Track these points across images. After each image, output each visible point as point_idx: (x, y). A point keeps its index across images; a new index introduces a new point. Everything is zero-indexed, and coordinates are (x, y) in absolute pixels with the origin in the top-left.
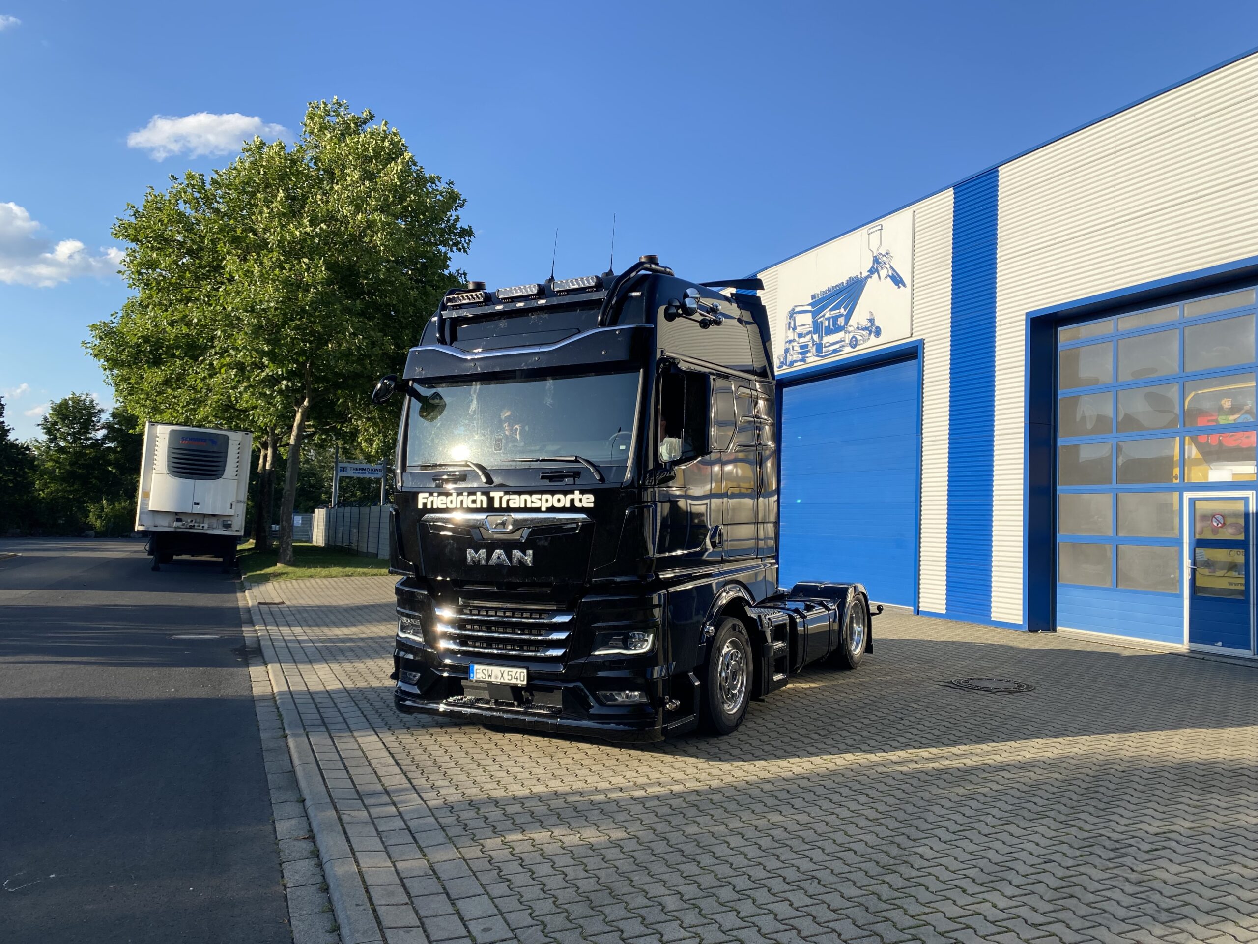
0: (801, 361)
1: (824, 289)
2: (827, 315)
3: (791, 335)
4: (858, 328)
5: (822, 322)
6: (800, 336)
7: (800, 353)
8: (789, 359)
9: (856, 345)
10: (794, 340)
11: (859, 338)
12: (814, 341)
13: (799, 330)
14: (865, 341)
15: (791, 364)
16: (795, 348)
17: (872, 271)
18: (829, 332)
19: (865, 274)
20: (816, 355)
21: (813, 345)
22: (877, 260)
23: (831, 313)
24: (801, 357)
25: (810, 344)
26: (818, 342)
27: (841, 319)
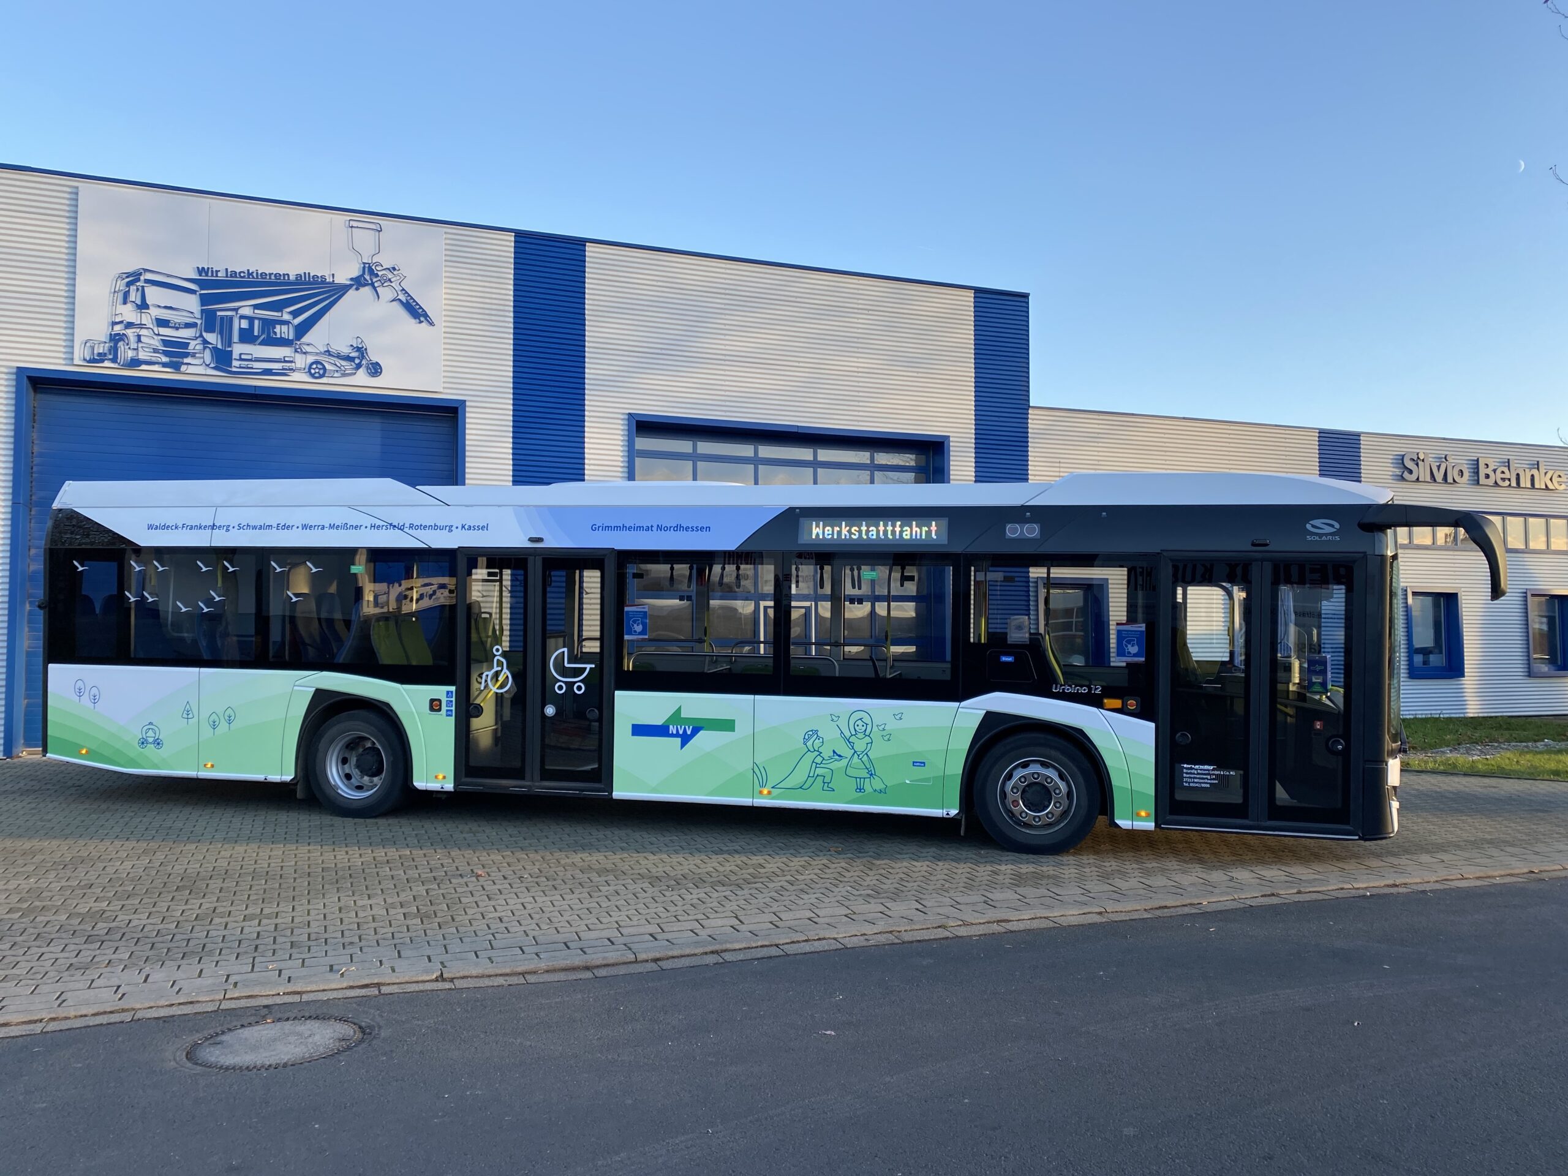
0: (164, 365)
2: (247, 311)
3: (129, 313)
4: (328, 351)
5: (231, 318)
6: (162, 323)
7: (165, 353)
8: (126, 353)
9: (321, 376)
10: (140, 326)
12: (205, 342)
13: (155, 312)
14: (344, 375)
15: (135, 363)
16: (147, 340)
17: (358, 282)
18: (247, 337)
19: (342, 279)
20: (212, 365)
21: (205, 348)
22: (370, 268)
23: (256, 311)
24: (165, 359)
25: (193, 343)
26: (219, 346)
27: (284, 328)
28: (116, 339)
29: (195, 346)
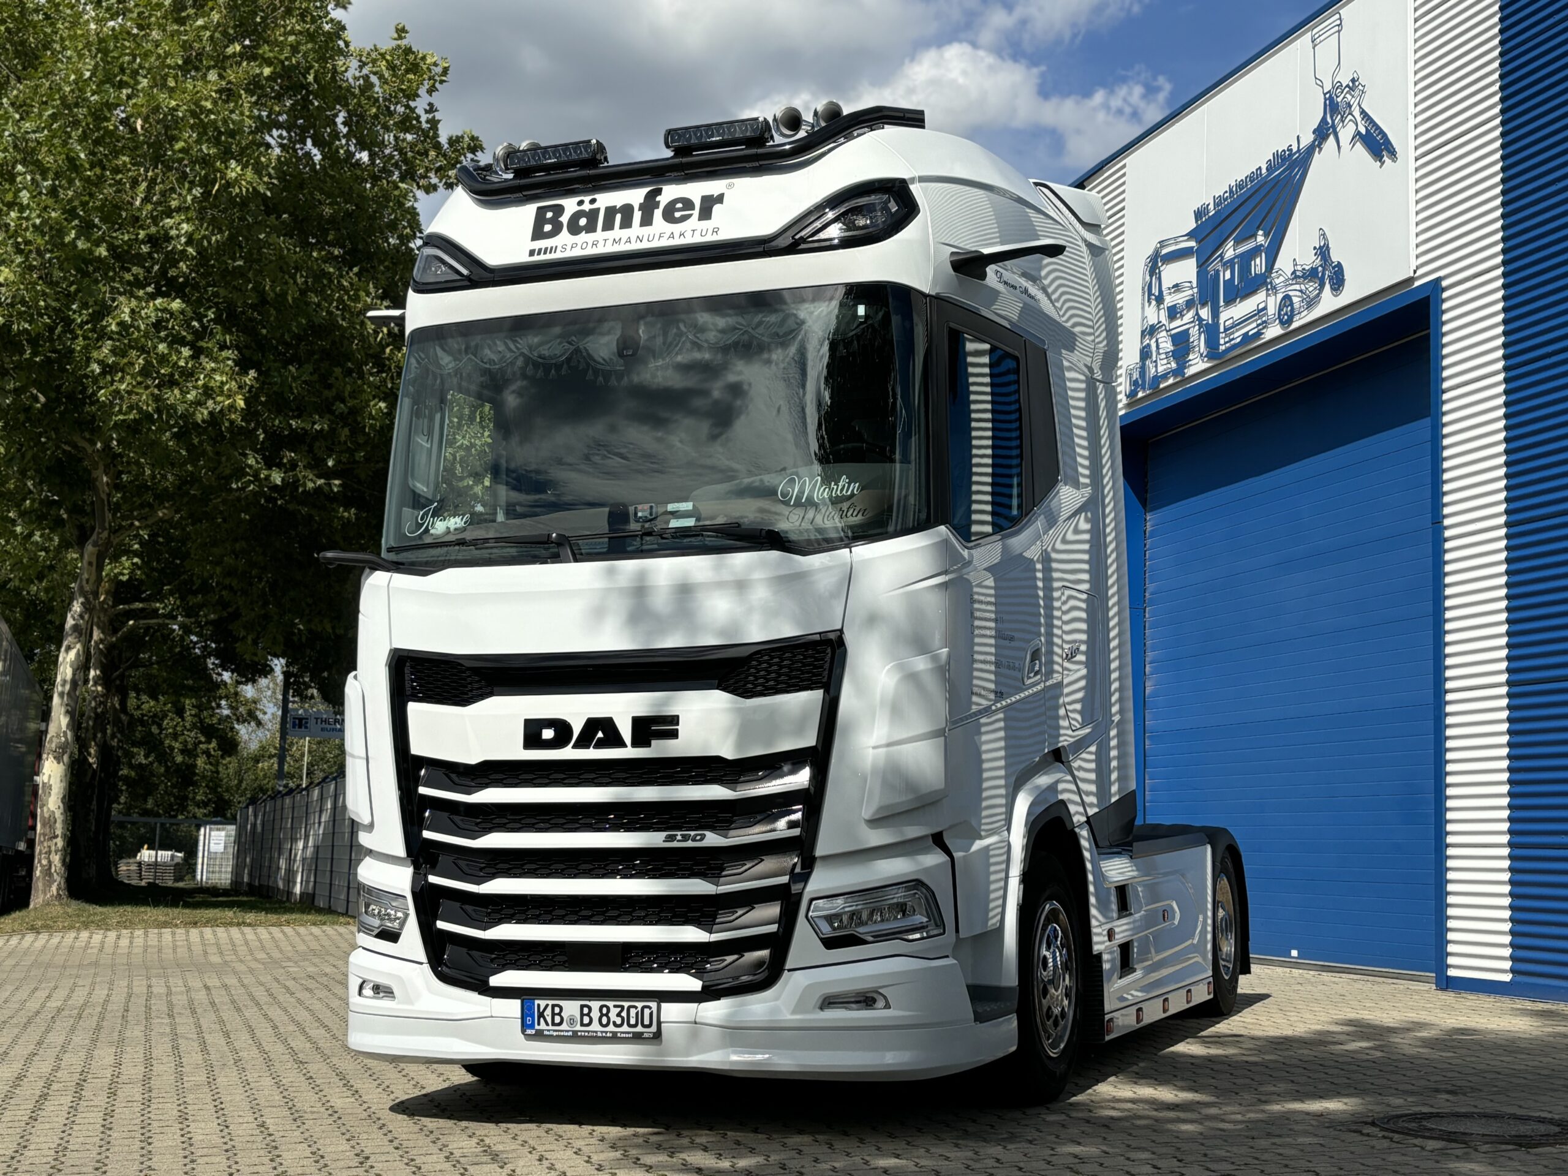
0: (1174, 374)
1: (1221, 190)
2: (1229, 256)
3: (1153, 316)
4: (1295, 271)
5: (1218, 274)
6: (1173, 313)
7: (1174, 355)
8: (1151, 372)
9: (1290, 319)
10: (1159, 326)
11: (1297, 299)
12: (1200, 319)
13: (1169, 300)
14: (1310, 304)
15: (1156, 384)
16: (1161, 344)
17: (1323, 132)
18: (1236, 294)
19: (1307, 138)
20: (1206, 354)
21: (1200, 332)
22: (1331, 101)
23: (1236, 247)
24: (1174, 365)
25: (1191, 329)
26: (1210, 322)
27: (1258, 260)
28: (1144, 354)
29: (1193, 331)
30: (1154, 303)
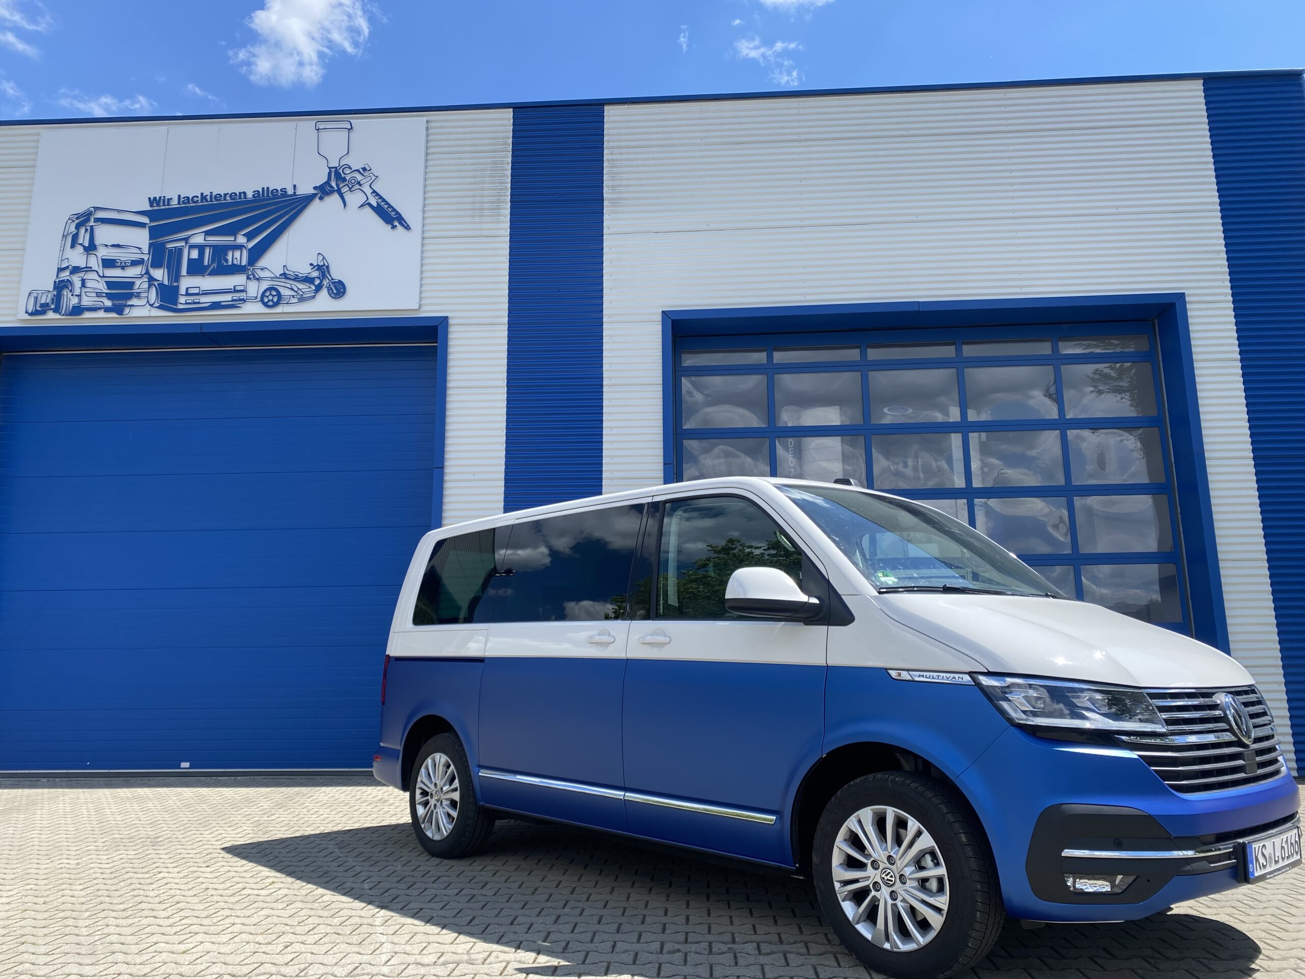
0: (107, 310)
1: (189, 193)
2: (199, 239)
3: (77, 257)
4: (284, 275)
5: (180, 251)
6: (108, 263)
7: (109, 296)
8: (70, 300)
9: (276, 304)
10: (88, 269)
11: (285, 292)
12: (151, 279)
13: (103, 253)
14: (302, 299)
15: (78, 310)
16: (89, 284)
17: (324, 191)
18: (196, 268)
19: (305, 189)
20: (157, 305)
21: (150, 286)
22: (337, 174)
23: (209, 238)
24: (108, 303)
25: (138, 282)
26: (166, 282)
27: (237, 254)
28: (61, 286)
29: (141, 285)
30: (80, 249)
